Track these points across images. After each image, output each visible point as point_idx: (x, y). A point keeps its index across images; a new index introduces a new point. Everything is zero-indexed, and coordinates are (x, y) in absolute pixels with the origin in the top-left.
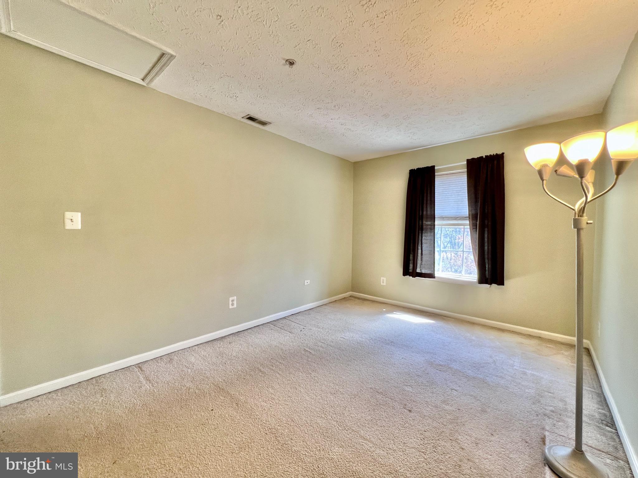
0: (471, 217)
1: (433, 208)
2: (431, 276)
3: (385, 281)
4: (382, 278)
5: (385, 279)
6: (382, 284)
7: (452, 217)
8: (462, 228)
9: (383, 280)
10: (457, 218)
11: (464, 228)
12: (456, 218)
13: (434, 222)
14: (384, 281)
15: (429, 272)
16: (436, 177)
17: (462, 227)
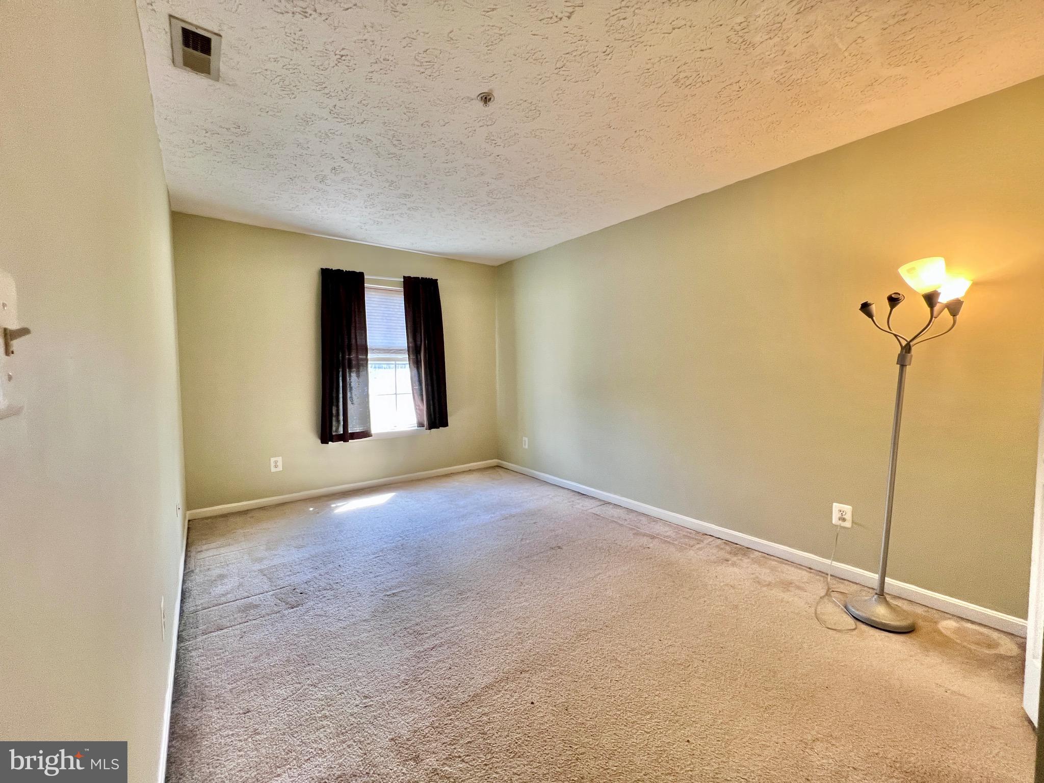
0: (411, 350)
1: (364, 335)
2: (365, 434)
3: (280, 464)
4: (273, 460)
5: (280, 459)
6: (273, 470)
7: (384, 350)
8: (393, 364)
9: (276, 462)
10: (391, 350)
11: (396, 364)
12: (388, 351)
13: (367, 355)
14: (278, 464)
15: (359, 430)
16: (366, 289)
17: (394, 362)
